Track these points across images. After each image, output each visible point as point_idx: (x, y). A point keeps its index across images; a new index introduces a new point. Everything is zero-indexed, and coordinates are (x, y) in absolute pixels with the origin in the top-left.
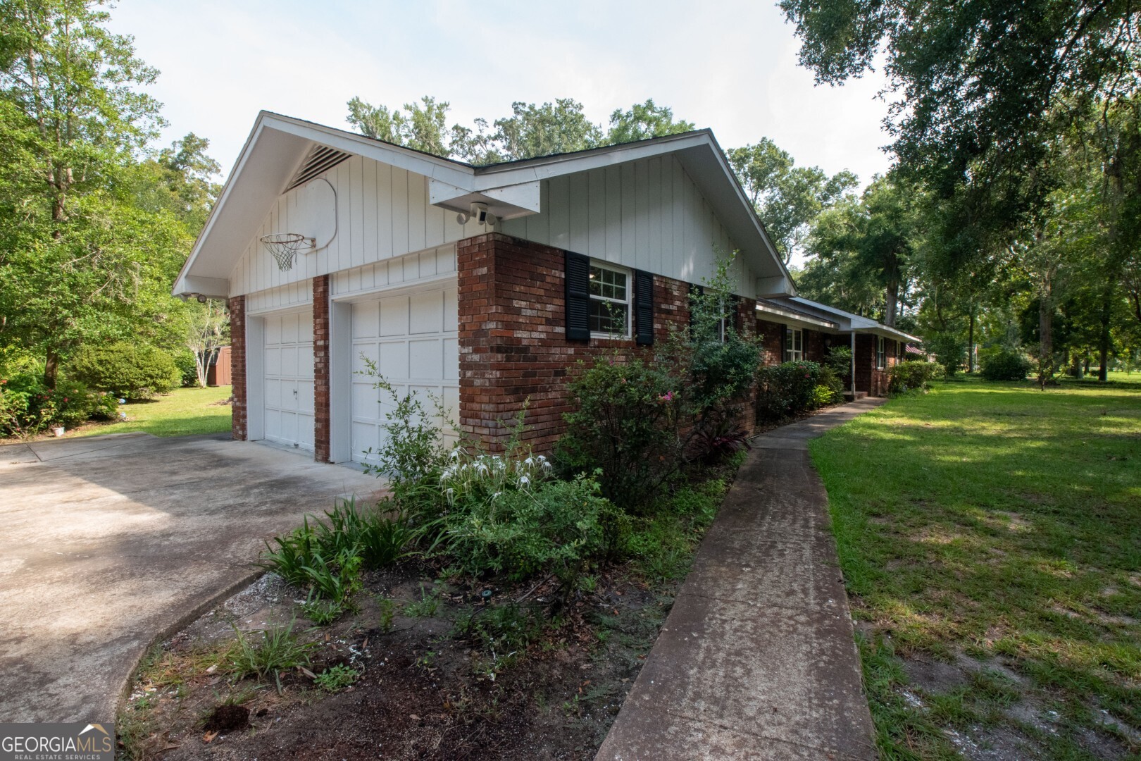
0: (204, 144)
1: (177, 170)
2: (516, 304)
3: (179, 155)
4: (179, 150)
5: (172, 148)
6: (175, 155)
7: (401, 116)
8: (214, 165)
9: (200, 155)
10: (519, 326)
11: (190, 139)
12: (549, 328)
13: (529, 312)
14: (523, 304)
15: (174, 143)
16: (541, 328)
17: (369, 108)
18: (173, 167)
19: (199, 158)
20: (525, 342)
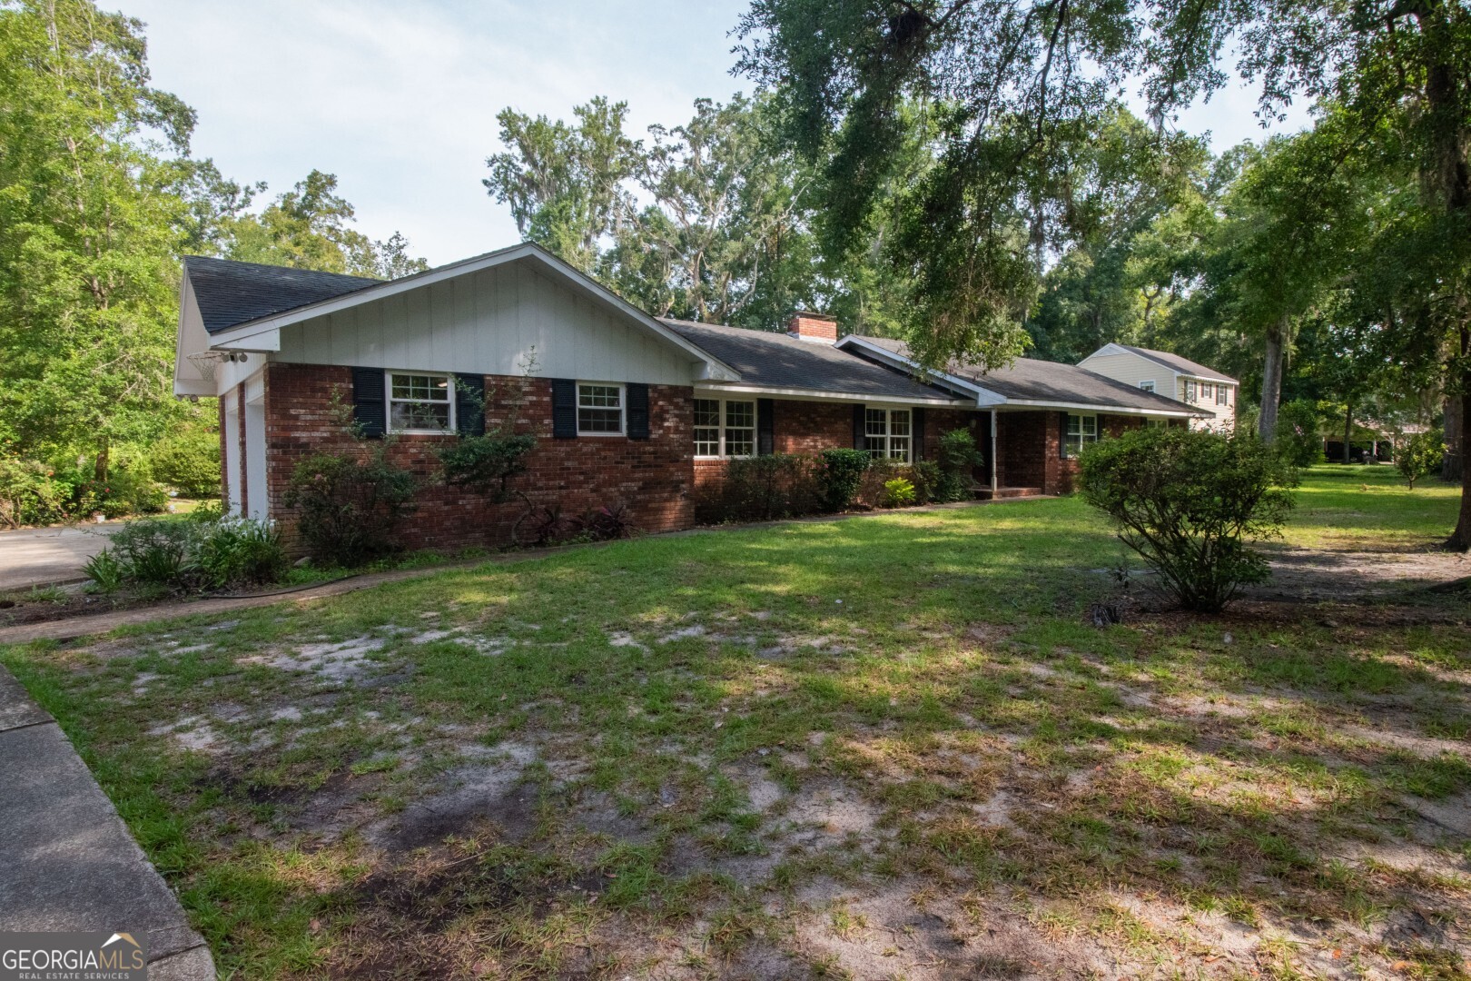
0: (331, 181)
1: (304, 217)
2: (293, 412)
3: (304, 200)
4: (303, 194)
5: (295, 191)
6: (298, 200)
7: (566, 127)
8: (345, 207)
9: (327, 196)
10: (297, 428)
11: (314, 177)
12: (333, 429)
13: (309, 417)
14: (303, 411)
15: (298, 186)
16: (322, 429)
17: (525, 119)
18: (298, 214)
19: (326, 201)
20: (305, 440)
